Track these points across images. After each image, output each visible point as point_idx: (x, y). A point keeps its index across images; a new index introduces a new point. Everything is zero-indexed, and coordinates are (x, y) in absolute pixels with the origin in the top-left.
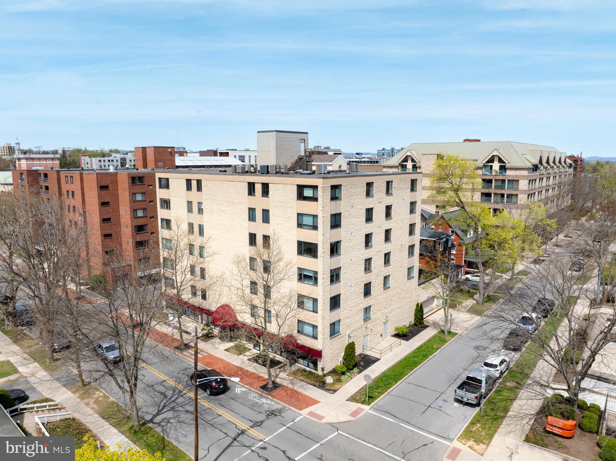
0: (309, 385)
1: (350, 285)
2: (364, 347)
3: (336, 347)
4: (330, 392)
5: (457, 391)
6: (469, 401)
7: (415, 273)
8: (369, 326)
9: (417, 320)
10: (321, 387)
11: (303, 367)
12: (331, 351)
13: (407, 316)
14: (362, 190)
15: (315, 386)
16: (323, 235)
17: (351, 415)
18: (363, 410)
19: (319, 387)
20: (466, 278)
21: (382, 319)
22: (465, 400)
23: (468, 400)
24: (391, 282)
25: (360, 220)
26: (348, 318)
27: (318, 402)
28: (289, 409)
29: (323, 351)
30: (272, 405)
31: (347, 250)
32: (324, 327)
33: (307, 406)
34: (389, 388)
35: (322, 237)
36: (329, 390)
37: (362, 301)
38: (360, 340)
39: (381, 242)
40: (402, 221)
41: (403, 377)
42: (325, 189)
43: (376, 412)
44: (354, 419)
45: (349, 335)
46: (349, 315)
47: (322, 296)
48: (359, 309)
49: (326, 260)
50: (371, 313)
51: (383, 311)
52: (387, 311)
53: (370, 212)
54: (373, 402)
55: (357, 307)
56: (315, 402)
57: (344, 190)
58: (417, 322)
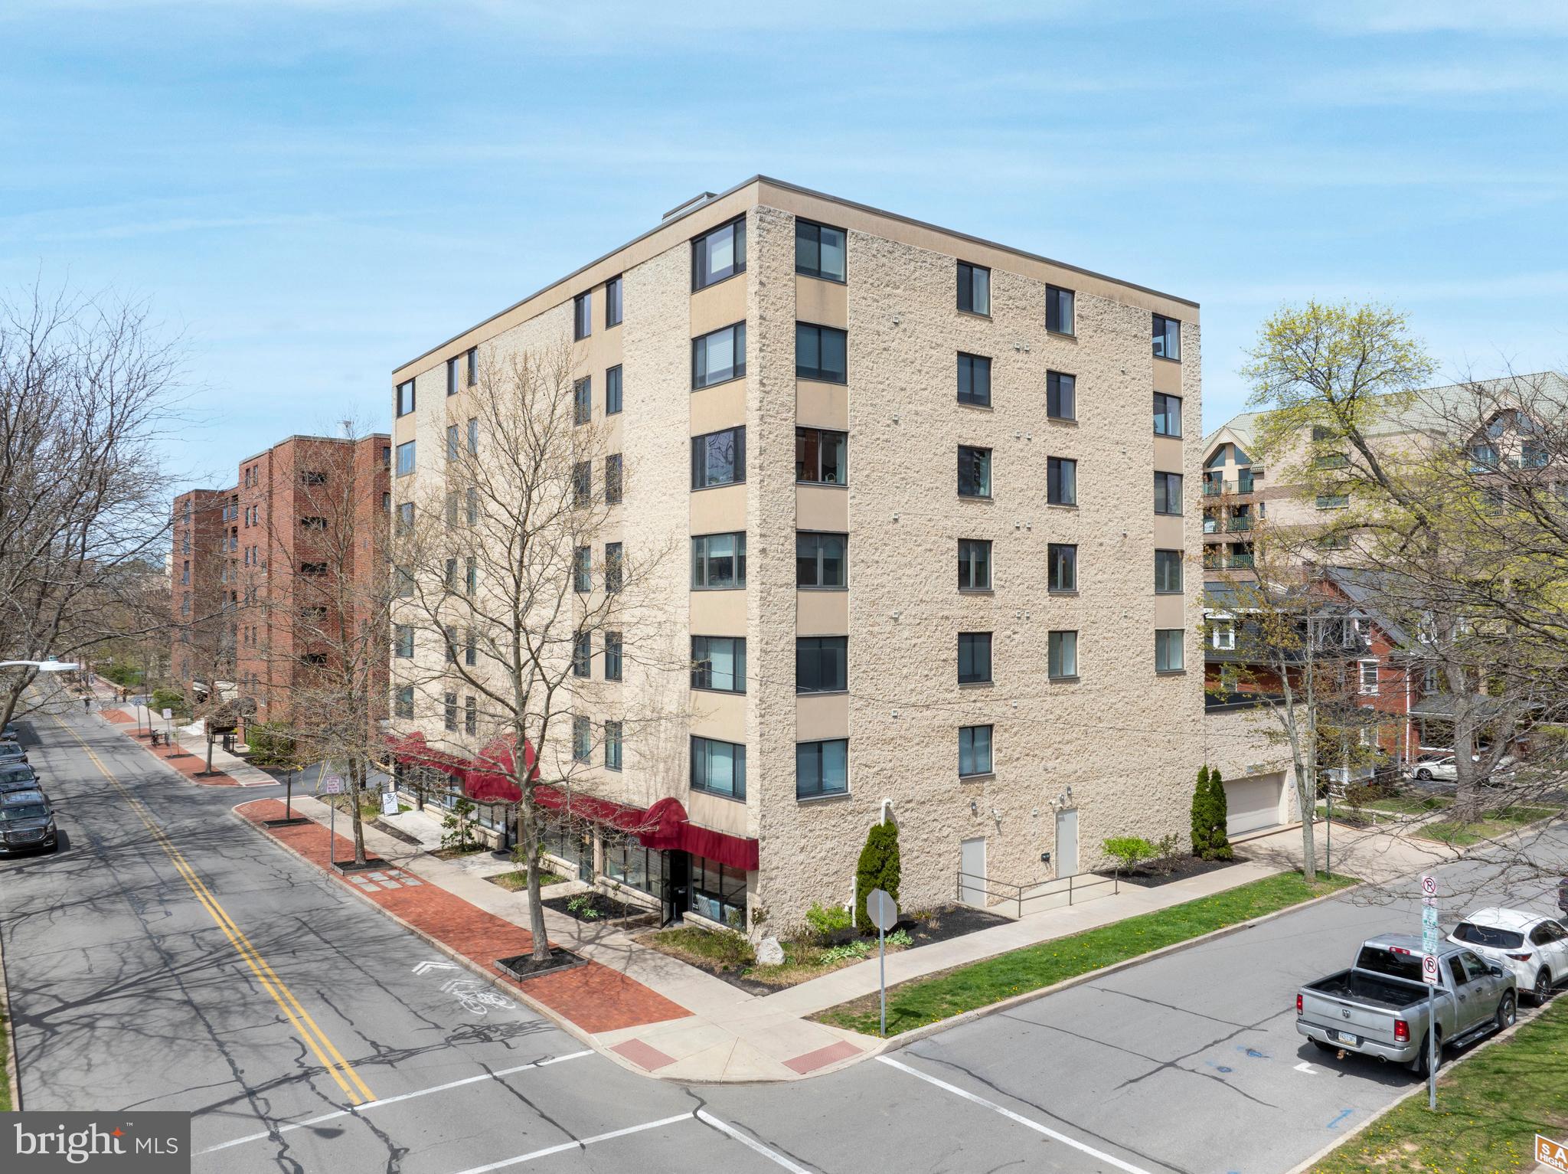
0: (690, 967)
1: (891, 613)
2: (967, 881)
3: (829, 844)
4: (758, 990)
5: (1305, 999)
6: (1368, 1048)
7: (1191, 657)
8: (985, 803)
9: (1201, 830)
10: (731, 974)
11: (705, 921)
12: (801, 857)
13: (1163, 816)
14: (936, 279)
15: (710, 970)
16: (762, 384)
17: (791, 1064)
18: (856, 1051)
19: (725, 974)
20: (1421, 771)
21: (1045, 792)
22: (1347, 1042)
23: (1360, 1040)
24: (1083, 659)
25: (934, 382)
26: (885, 742)
27: (687, 1013)
28: (560, 1027)
29: (761, 844)
30: (500, 1010)
31: (874, 476)
32: (767, 746)
33: (634, 1020)
34: (1004, 995)
35: (758, 394)
36: (757, 984)
37: (949, 696)
38: (943, 847)
39: (1031, 494)
40: (1121, 448)
41: (1085, 971)
42: (769, 218)
43: (909, 1064)
44: (795, 1076)
45: (887, 808)
46: (890, 734)
47: (757, 622)
48: (936, 723)
49: (774, 485)
50: (995, 756)
51: (1050, 765)
52: (1070, 768)
53: (979, 371)
54: (910, 1027)
55: (928, 713)
56: (672, 1011)
57: (854, 250)
58: (1203, 838)
